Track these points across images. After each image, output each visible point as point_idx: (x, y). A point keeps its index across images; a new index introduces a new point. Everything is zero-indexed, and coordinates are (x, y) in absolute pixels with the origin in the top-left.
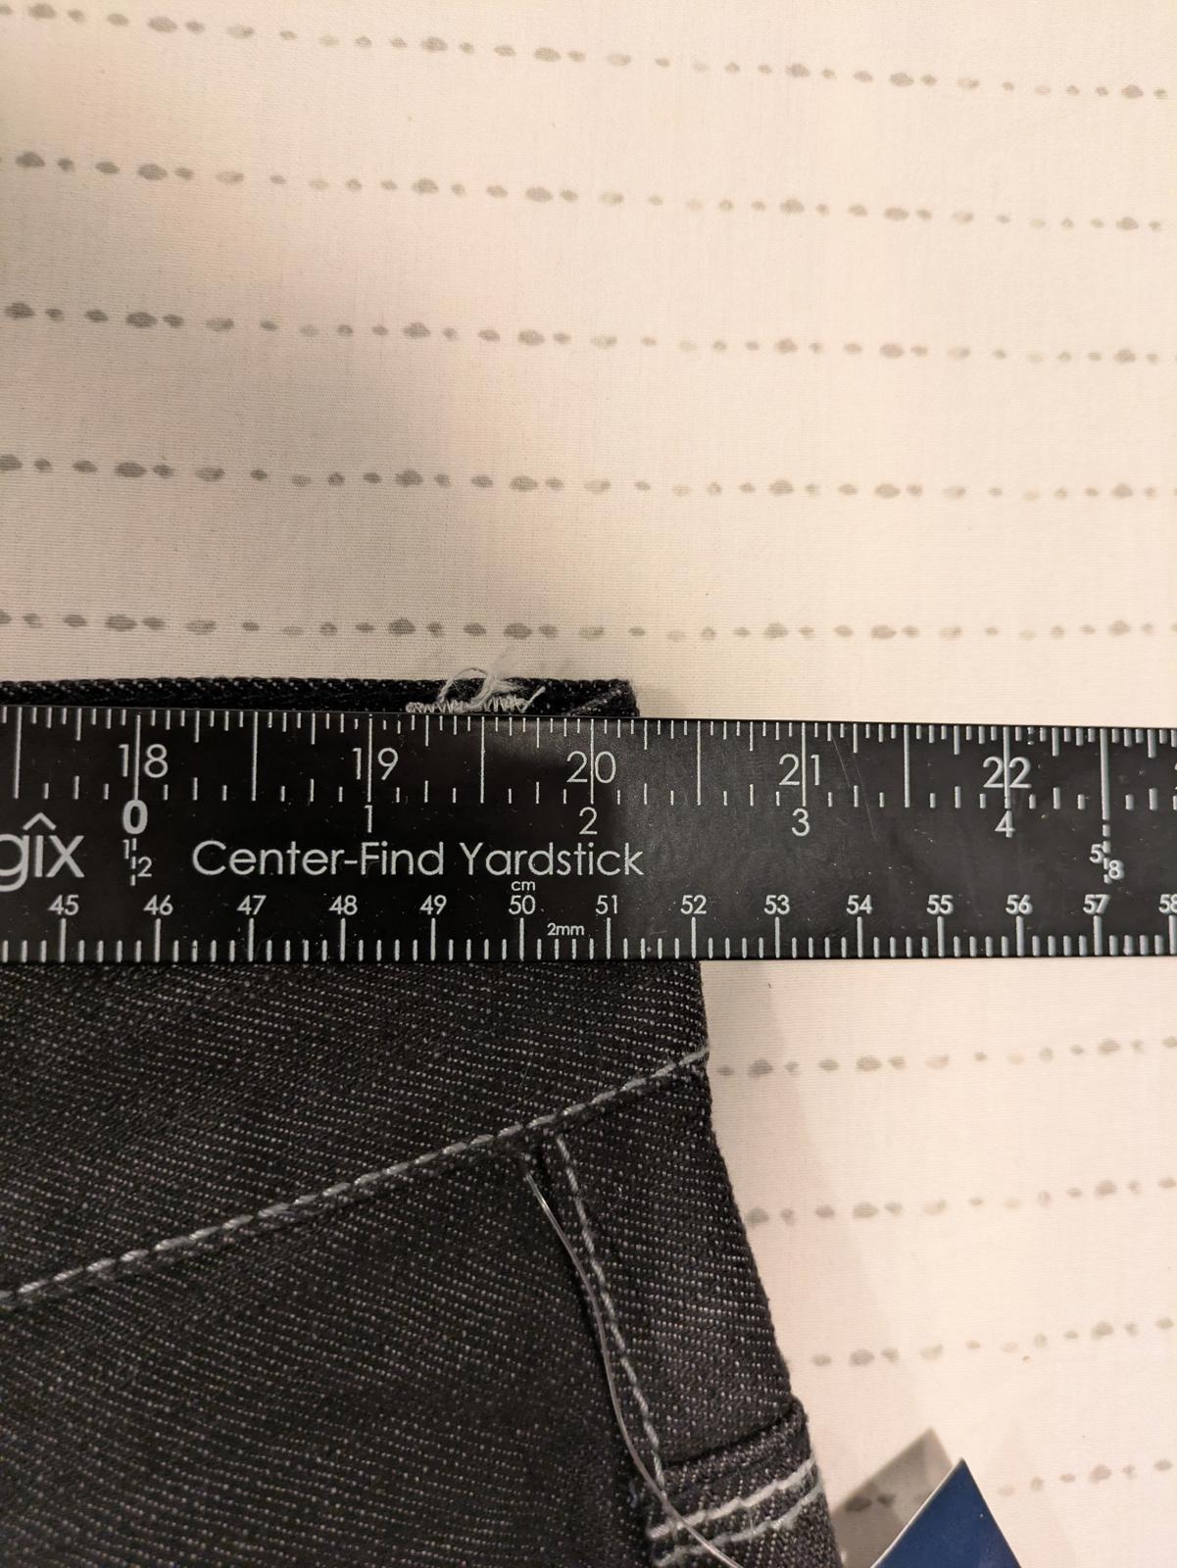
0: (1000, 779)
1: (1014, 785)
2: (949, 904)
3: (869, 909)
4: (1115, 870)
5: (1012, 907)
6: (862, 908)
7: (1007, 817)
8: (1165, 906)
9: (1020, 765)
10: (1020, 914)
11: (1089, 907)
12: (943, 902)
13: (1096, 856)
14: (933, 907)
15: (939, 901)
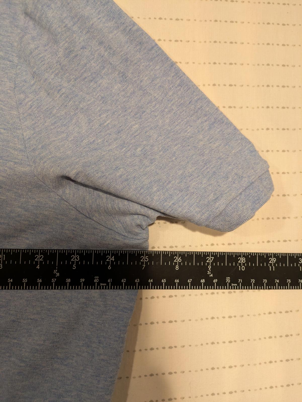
0: (38, 259)
1: (40, 260)
2: (27, 280)
3: (12, 281)
4: (58, 274)
5: (38, 281)
6: (11, 281)
7: (39, 265)
8: (67, 281)
9: (42, 257)
10: (39, 282)
11: (53, 281)
12: (26, 280)
13: (55, 272)
14: (24, 281)
15: (25, 280)
